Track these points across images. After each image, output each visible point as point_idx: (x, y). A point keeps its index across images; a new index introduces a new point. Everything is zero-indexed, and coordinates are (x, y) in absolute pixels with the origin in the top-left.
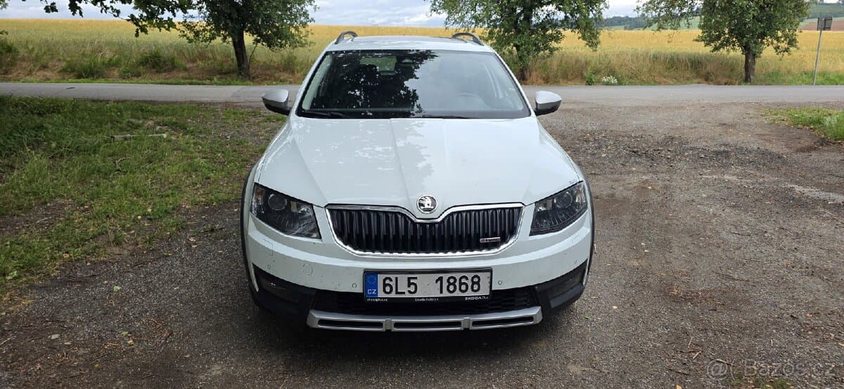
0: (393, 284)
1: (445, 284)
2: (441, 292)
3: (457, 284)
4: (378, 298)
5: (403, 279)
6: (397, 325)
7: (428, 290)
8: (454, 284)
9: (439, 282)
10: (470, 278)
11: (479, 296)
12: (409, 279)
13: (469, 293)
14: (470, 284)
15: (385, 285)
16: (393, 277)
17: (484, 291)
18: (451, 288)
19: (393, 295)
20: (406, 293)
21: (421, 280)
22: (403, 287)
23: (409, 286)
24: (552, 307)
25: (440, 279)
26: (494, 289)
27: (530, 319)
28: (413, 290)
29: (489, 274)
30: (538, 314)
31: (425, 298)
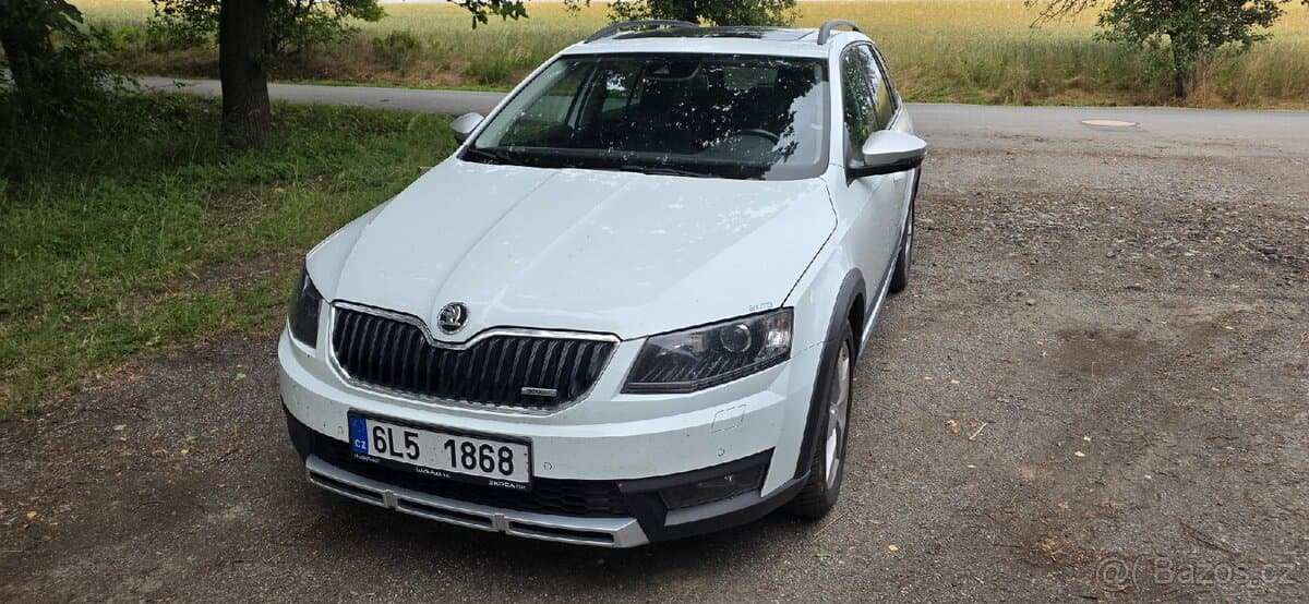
0: (386, 437)
1: (459, 454)
2: (454, 465)
3: (477, 456)
4: (367, 455)
5: (399, 433)
6: (403, 502)
7: (435, 457)
8: (471, 455)
9: (449, 448)
10: (496, 450)
11: (510, 482)
12: (407, 434)
13: (496, 474)
14: (496, 460)
15: (376, 438)
16: (385, 426)
17: (520, 476)
18: (469, 461)
19: (387, 455)
20: (405, 455)
21: (423, 438)
22: (399, 446)
23: (408, 446)
24: (668, 523)
25: (451, 443)
26: (536, 475)
27: (608, 536)
28: (413, 454)
29: (526, 448)
30: (624, 531)
31: (430, 469)
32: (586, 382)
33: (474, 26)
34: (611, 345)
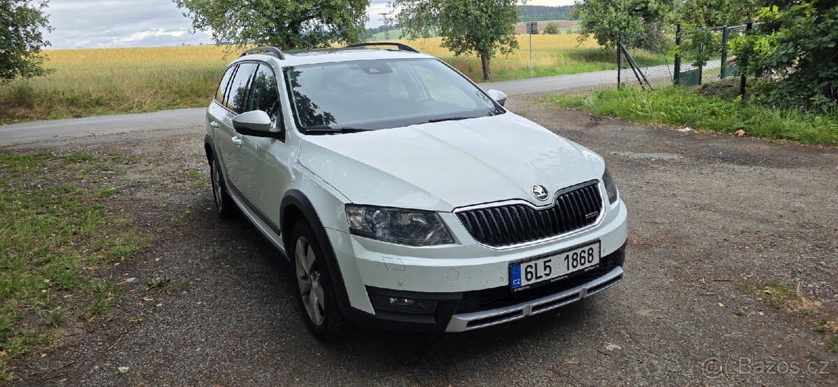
0: (533, 270)
1: (571, 261)
2: (568, 269)
3: (578, 259)
4: (521, 287)
5: (541, 263)
6: (535, 308)
7: (560, 269)
8: (576, 259)
9: (566, 260)
10: (587, 252)
11: (593, 266)
12: (545, 262)
13: (587, 265)
14: (587, 256)
15: (527, 273)
16: (533, 264)
17: (596, 261)
18: (575, 264)
19: (534, 281)
20: (544, 276)
21: (554, 261)
22: (541, 272)
23: (545, 270)
25: (567, 257)
26: (602, 257)
28: (548, 272)
29: (598, 244)
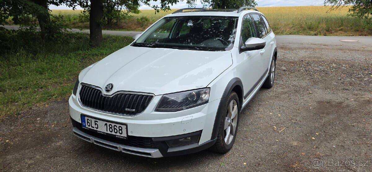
0: (90, 122)
2: (107, 131)
4: (86, 127)
5: (93, 121)
6: (95, 141)
7: (102, 128)
9: (106, 126)
10: (118, 127)
11: (122, 137)
13: (118, 134)
14: (118, 130)
15: (88, 122)
16: (90, 119)
17: (124, 135)
18: (111, 130)
19: (90, 127)
20: (95, 128)
21: (99, 123)
22: (93, 125)
23: (95, 125)
24: (168, 152)
25: (106, 124)
26: (129, 135)
27: (149, 154)
28: (97, 127)
29: (125, 127)
30: (155, 153)
31: (101, 132)
32: (144, 108)
33: (155, 14)
34: (152, 97)
